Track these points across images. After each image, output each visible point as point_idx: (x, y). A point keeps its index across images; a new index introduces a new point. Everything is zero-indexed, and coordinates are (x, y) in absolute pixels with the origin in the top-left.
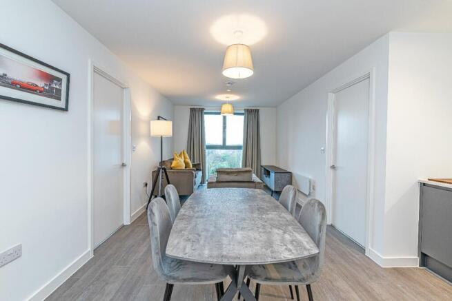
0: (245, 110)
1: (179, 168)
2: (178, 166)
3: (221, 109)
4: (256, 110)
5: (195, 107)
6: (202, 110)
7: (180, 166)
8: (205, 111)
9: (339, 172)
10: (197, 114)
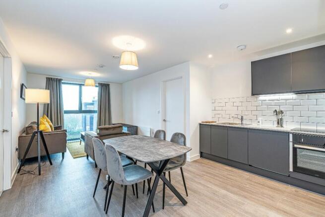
0: (99, 83)
1: (47, 131)
2: (46, 130)
3: (85, 82)
4: (107, 84)
5: (53, 77)
6: (60, 80)
7: (48, 129)
8: (62, 82)
9: (168, 123)
10: (53, 83)
